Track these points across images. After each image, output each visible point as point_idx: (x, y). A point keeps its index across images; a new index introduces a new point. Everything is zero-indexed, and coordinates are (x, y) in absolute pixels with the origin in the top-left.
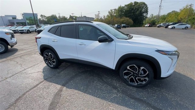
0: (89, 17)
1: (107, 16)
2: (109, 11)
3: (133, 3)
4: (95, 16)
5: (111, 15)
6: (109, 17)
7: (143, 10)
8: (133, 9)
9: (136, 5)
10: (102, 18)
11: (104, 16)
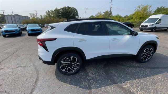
0: (22, 16)
1: (44, 16)
2: (46, 12)
3: (66, 8)
4: (30, 15)
5: (49, 16)
6: (47, 17)
7: (75, 14)
8: (67, 12)
9: (69, 9)
10: (39, 17)
11: (41, 16)
